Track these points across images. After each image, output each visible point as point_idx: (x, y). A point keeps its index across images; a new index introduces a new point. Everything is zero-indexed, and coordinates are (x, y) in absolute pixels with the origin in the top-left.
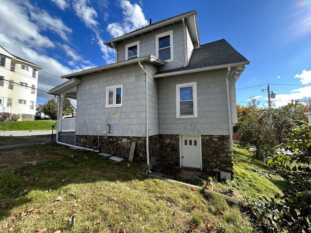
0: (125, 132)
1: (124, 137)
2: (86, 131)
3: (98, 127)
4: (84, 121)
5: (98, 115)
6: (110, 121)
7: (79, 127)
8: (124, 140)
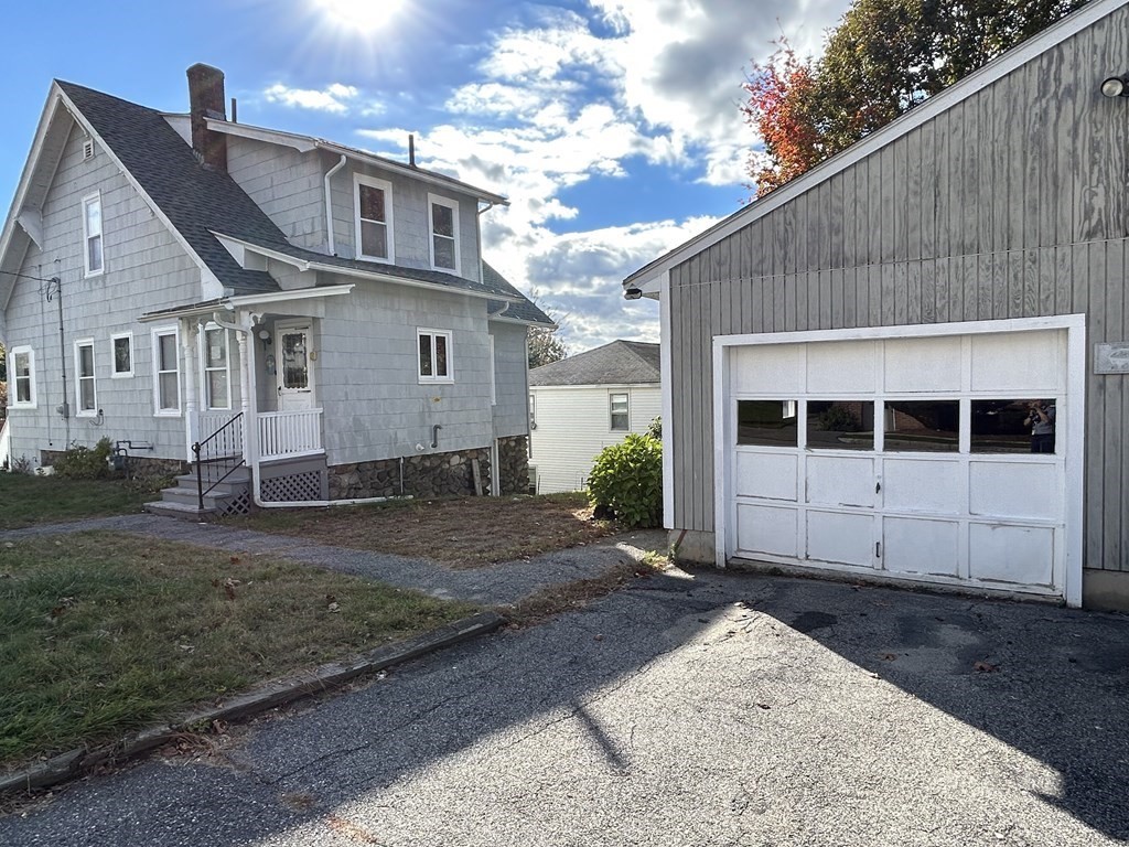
0: (460, 440)
1: (454, 453)
2: (366, 449)
3: (402, 435)
4: (356, 420)
5: (399, 401)
6: (430, 416)
7: (341, 439)
8: (455, 460)
